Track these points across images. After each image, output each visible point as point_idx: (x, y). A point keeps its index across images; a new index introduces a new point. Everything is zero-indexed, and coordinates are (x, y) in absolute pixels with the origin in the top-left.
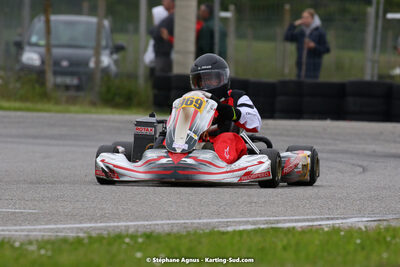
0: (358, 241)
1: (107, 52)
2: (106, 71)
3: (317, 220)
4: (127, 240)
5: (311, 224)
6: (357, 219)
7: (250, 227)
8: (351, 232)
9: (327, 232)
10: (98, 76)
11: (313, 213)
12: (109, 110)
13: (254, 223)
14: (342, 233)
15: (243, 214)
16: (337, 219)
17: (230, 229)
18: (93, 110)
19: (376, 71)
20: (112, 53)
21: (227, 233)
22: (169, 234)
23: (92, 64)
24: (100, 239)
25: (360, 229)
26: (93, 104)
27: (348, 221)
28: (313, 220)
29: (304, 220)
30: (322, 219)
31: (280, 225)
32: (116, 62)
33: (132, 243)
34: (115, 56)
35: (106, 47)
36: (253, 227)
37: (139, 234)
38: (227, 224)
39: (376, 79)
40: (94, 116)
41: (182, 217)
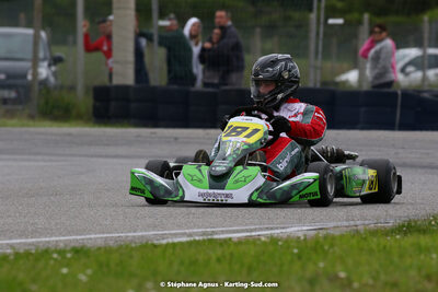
0: (296, 251)
1: (45, 64)
2: (44, 83)
3: (255, 230)
4: (55, 256)
5: (248, 234)
6: (296, 229)
7: (184, 239)
8: (288, 242)
9: (265, 242)
10: (36, 88)
11: (251, 224)
12: (48, 123)
13: (190, 235)
14: (280, 243)
15: (180, 227)
16: (277, 228)
17: (164, 242)
18: (31, 123)
19: (319, 78)
20: (49, 65)
21: (161, 245)
22: (99, 248)
23: (30, 77)
24: (28, 254)
25: (299, 238)
26: (32, 117)
27: (288, 230)
28: (251, 231)
29: (243, 231)
30: (261, 229)
31: (216, 237)
32: (54, 74)
33: (59, 258)
34: (53, 68)
35: (44, 59)
36: (188, 239)
37: (68, 248)
38: (163, 237)
39: (318, 86)
40: (32, 129)
41: (116, 231)
